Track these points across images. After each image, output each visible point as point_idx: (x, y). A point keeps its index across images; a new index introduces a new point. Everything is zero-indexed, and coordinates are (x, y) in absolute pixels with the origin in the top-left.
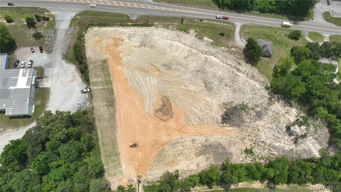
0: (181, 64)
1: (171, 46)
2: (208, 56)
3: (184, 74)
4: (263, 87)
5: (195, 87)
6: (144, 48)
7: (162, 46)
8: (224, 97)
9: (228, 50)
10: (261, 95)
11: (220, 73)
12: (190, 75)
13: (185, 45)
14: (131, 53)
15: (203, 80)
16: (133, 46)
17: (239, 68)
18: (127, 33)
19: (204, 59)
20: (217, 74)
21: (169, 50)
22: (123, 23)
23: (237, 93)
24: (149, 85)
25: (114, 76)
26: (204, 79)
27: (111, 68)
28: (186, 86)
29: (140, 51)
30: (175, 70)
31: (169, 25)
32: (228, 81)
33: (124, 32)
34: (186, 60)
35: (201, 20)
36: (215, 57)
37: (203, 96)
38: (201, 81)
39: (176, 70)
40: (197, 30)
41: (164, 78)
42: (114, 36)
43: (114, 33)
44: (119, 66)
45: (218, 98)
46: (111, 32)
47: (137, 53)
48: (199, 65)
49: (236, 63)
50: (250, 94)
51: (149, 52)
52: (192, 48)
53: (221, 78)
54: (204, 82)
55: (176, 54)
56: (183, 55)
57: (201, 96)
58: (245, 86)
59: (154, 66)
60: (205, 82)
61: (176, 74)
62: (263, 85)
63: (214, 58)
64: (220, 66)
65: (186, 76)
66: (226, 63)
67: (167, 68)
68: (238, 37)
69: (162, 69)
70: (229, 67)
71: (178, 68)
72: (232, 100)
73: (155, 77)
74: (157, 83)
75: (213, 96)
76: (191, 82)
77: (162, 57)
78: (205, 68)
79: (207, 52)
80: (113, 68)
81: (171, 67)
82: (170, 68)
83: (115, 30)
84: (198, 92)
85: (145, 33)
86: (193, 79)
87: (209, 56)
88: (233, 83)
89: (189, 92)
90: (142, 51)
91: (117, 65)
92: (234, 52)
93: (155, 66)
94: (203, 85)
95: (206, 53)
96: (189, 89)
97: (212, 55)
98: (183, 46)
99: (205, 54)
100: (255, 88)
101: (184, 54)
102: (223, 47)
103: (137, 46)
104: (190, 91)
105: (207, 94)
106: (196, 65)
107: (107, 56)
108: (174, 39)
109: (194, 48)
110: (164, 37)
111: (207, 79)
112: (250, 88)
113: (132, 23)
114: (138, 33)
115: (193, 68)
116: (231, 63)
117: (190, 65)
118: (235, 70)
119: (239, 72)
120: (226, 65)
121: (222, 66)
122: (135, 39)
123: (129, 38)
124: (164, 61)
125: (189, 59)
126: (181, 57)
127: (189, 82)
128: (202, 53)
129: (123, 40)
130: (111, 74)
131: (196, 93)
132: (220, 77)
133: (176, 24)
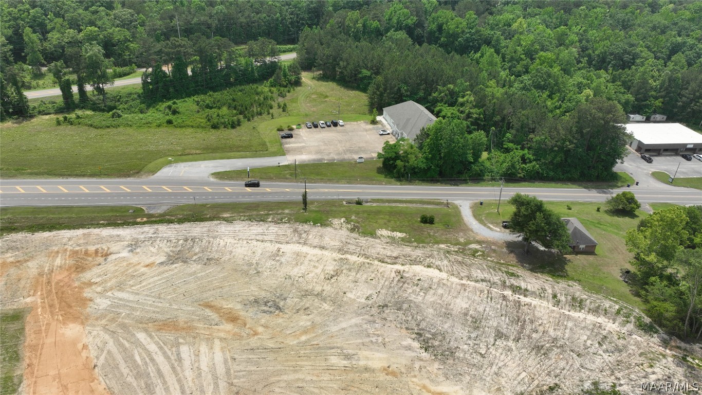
0: (316, 293)
1: (277, 254)
2: (406, 268)
3: (331, 318)
4: (630, 326)
5: (385, 356)
6: (181, 266)
7: (246, 258)
8: (510, 374)
9: (459, 249)
10: (641, 351)
11: (461, 304)
12: (356, 320)
13: (322, 248)
14: (131, 283)
15: (407, 329)
16: (142, 264)
17: (516, 284)
18: (128, 237)
19: (393, 275)
20: (451, 307)
21: (270, 263)
22: (120, 220)
23: (552, 355)
24: (189, 374)
25: (35, 361)
26: (413, 324)
27: (33, 336)
28: (348, 357)
29: (166, 275)
30: (298, 311)
31: (268, 215)
32: (502, 323)
33: (118, 236)
34: (333, 283)
35: (359, 203)
36: (429, 266)
37: (427, 382)
38: (404, 332)
39: (301, 312)
40: (353, 217)
41: (254, 342)
42: (78, 248)
43: (81, 241)
44: (71, 325)
45: (488, 379)
46: (70, 239)
47: (152, 280)
48: (383, 292)
49: (500, 273)
50: (601, 352)
51: (199, 275)
52: (346, 252)
53: (473, 318)
54: (414, 336)
55: (295, 272)
56: (318, 271)
57: (420, 383)
58: (567, 331)
59: (217, 309)
60: (420, 335)
61: (302, 323)
62: (628, 322)
63: (426, 269)
64: (454, 286)
65: (344, 325)
66: (469, 278)
67: (266, 308)
68: (474, 223)
69: (248, 314)
70: (482, 286)
71: (307, 305)
72: (551, 381)
73: (217, 343)
74: (226, 361)
75: (468, 378)
76: (367, 340)
77: (246, 283)
78: (405, 295)
79: (396, 258)
80: (44, 334)
81: (281, 304)
82: (278, 308)
83: (84, 234)
84: (403, 370)
85: (189, 233)
86: (371, 331)
87: (407, 266)
88: (523, 327)
89: (367, 375)
90: (171, 273)
91: (64, 324)
92: (479, 253)
93: (221, 308)
94: (416, 345)
95: (395, 260)
96: (362, 363)
97: (415, 262)
98: (317, 251)
99: (395, 263)
100: (604, 333)
101: (323, 270)
102: (443, 243)
103: (158, 262)
104: (367, 369)
105: (440, 372)
106: (370, 292)
107: (28, 300)
108: (282, 239)
109: (351, 254)
110: (253, 237)
111: (423, 325)
112: (588, 336)
113: (147, 218)
114: (165, 235)
115: (363, 300)
116: (486, 275)
117: (349, 295)
118: (508, 293)
119: (525, 296)
120: (473, 283)
121: (459, 287)
122: (152, 249)
123: (130, 249)
124: (253, 291)
125: (342, 278)
126: (313, 278)
127: (359, 341)
128: (383, 262)
129: (106, 255)
130: (26, 354)
131: (393, 374)
132: (466, 314)
133: (287, 211)
